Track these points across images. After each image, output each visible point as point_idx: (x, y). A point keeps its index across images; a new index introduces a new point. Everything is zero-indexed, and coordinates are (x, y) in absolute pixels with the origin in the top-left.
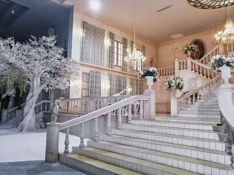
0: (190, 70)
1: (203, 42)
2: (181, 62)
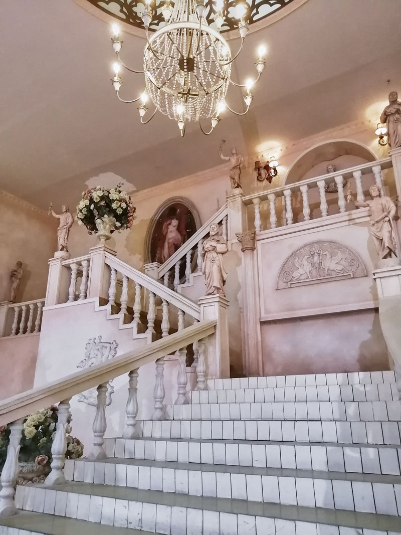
0: (97, 300)
1: (193, 205)
2: (74, 267)
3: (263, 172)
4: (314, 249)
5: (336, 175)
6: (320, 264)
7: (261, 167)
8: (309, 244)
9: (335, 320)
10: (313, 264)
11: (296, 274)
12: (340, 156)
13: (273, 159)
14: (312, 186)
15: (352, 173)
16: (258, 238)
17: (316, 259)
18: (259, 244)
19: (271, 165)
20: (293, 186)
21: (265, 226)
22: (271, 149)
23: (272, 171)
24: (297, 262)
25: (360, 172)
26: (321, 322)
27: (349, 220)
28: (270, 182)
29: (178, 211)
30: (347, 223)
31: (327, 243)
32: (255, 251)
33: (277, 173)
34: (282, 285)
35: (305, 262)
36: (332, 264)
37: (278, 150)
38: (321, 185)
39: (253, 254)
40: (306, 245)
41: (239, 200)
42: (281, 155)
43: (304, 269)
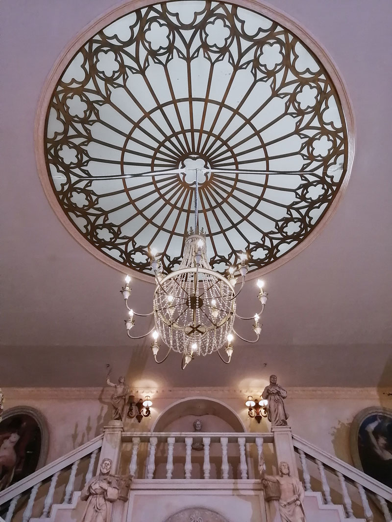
1: (46, 424)
3: (135, 408)
4: (194, 516)
5: (223, 436)
7: (134, 403)
8: (189, 509)
12: (208, 414)
13: (149, 398)
14: (180, 441)
15: (237, 438)
16: (133, 486)
18: (132, 495)
19: (145, 404)
20: (179, 436)
21: (141, 474)
22: (148, 387)
23: (145, 410)
25: (244, 439)
27: (233, 490)
28: (139, 422)
29: (25, 424)
30: (230, 492)
31: (210, 512)
32: (126, 504)
33: (149, 413)
37: (154, 391)
38: (189, 442)
39: (124, 506)
40: (187, 509)
41: (118, 434)
42: (155, 397)
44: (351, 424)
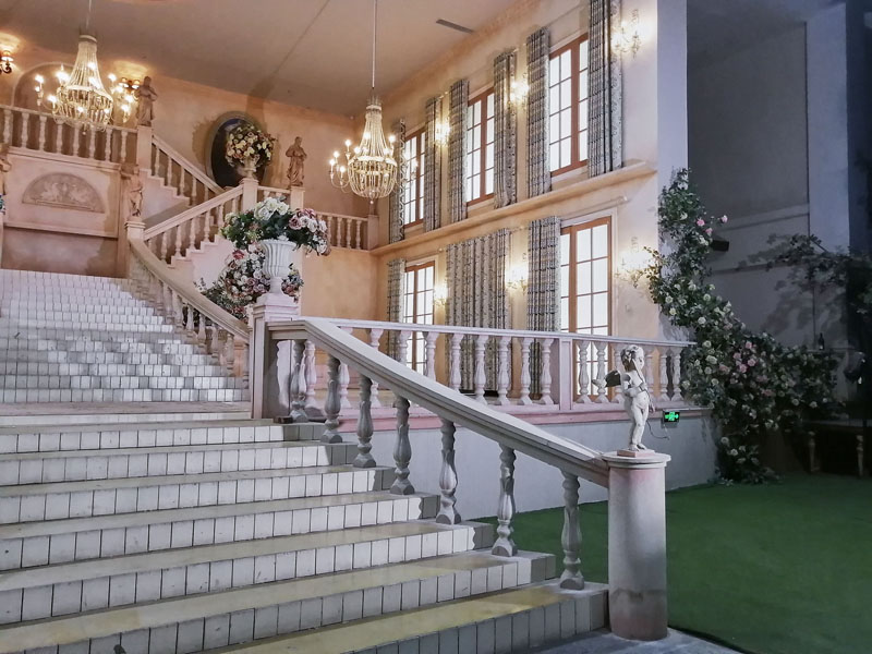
6: (68, 193)
8: (60, 174)
9: (73, 238)
10: (61, 191)
11: (44, 194)
13: (8, 53)
17: (65, 189)
19: (4, 58)
21: (16, 142)
22: (7, 41)
23: (4, 66)
24: (47, 185)
26: (61, 237)
27: (97, 167)
30: (94, 168)
31: (76, 178)
33: (10, 69)
34: (28, 199)
35: (54, 186)
36: (76, 196)
40: (56, 174)
43: (52, 192)
44: (214, 122)
